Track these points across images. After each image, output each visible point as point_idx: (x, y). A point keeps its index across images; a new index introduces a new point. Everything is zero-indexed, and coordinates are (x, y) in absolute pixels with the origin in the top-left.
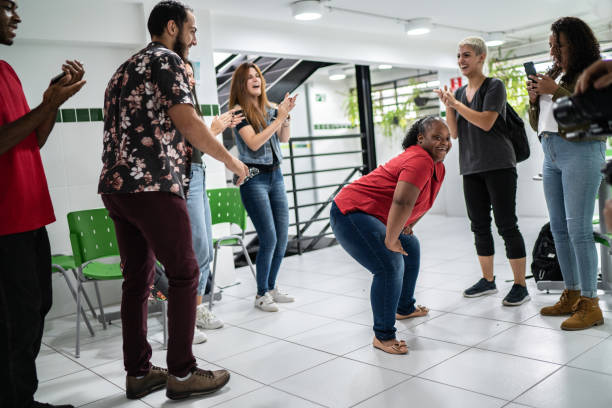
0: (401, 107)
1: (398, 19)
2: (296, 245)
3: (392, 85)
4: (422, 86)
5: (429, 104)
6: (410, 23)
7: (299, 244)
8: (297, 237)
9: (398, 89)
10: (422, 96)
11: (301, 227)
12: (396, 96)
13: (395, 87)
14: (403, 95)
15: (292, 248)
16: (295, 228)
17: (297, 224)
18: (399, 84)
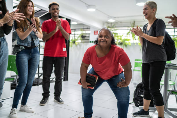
0: (76, 38)
1: (86, 3)
2: (37, 82)
3: (74, 30)
4: (84, 32)
5: (86, 38)
6: (89, 6)
7: (38, 82)
8: (38, 78)
9: (76, 32)
10: (84, 35)
11: (40, 75)
12: (75, 34)
13: (75, 31)
14: (78, 34)
15: (36, 82)
16: (37, 75)
17: (38, 73)
18: (76, 30)
